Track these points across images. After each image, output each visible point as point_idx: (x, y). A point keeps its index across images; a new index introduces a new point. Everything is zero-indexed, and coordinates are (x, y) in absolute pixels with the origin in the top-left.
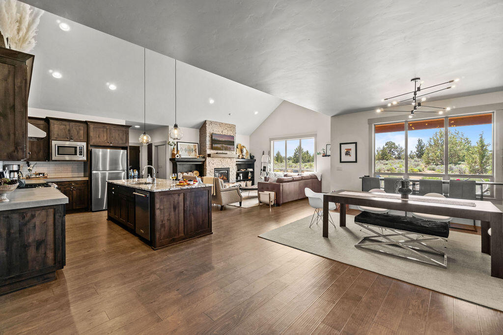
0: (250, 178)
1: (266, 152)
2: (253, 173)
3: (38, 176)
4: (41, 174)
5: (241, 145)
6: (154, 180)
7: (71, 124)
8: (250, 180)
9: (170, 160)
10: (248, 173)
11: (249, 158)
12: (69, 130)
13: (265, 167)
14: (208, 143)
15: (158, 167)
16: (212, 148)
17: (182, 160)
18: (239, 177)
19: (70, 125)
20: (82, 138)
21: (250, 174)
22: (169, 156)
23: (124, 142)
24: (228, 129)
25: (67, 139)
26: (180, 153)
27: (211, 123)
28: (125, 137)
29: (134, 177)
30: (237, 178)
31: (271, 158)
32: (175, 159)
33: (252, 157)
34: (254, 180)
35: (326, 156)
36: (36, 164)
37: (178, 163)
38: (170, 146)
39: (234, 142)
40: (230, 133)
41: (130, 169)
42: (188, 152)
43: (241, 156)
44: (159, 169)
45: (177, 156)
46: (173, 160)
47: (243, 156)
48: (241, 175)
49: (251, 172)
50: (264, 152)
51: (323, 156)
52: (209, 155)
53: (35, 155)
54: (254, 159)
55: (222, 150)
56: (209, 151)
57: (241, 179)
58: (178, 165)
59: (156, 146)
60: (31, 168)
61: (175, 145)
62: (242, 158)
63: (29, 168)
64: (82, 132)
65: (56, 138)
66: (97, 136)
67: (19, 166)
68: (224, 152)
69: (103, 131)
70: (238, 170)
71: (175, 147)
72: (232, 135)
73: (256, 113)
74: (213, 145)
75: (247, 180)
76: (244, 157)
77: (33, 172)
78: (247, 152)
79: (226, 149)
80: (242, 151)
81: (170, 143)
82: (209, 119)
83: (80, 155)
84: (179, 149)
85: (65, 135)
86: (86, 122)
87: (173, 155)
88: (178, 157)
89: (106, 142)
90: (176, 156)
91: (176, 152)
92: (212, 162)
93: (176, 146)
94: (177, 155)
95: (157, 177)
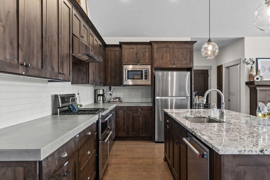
3: (115, 100)
4: (117, 98)
6: (222, 115)
7: (138, 46)
9: (247, 83)
12: (137, 54)
15: (229, 93)
17: (265, 84)
19: (137, 48)
20: (147, 61)
22: (245, 79)
23: (188, 62)
25: (134, 63)
26: (262, 74)
28: (189, 55)
29: (199, 106)
32: (253, 82)
36: (114, 89)
37: (258, 88)
38: (246, 65)
41: (195, 96)
44: (231, 96)
45: (257, 79)
46: (251, 84)
53: (114, 80)
58: (258, 92)
59: (228, 68)
60: (111, 93)
61: (254, 62)
63: (110, 92)
64: (147, 54)
65: (127, 62)
66: (161, 58)
67: (103, 90)
69: (166, 51)
71: (254, 66)
77: (113, 96)
81: (246, 61)
83: (146, 79)
84: (259, 68)
85: (133, 59)
86: (150, 43)
87: (251, 76)
88: (259, 80)
89: (169, 63)
90: (255, 79)
91: (254, 73)
93: (255, 64)
94: (258, 76)
95: (229, 108)
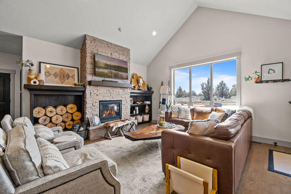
0: (147, 111)
1: (166, 83)
2: (150, 106)
5: (136, 75)
8: (147, 114)
10: (145, 106)
11: (146, 90)
13: (164, 100)
14: (89, 67)
16: (95, 74)
18: (134, 111)
21: (147, 107)
24: (120, 52)
27: (95, 39)
30: (132, 112)
31: (171, 89)
33: (149, 89)
34: (151, 113)
35: (261, 82)
39: (127, 69)
40: (123, 58)
42: (60, 78)
43: (137, 87)
47: (139, 87)
48: (137, 108)
49: (148, 105)
50: (162, 82)
51: (257, 82)
52: (90, 83)
54: (152, 90)
55: (111, 77)
56: (89, 78)
57: (137, 113)
61: (32, 65)
62: (138, 89)
68: (113, 80)
70: (134, 103)
72: (126, 60)
73: (154, 33)
74: (97, 70)
75: (145, 114)
76: (141, 88)
78: (144, 83)
79: (116, 76)
80: (138, 82)
82: (90, 33)
90: (32, 82)
92: (95, 92)
94: (35, 80)
